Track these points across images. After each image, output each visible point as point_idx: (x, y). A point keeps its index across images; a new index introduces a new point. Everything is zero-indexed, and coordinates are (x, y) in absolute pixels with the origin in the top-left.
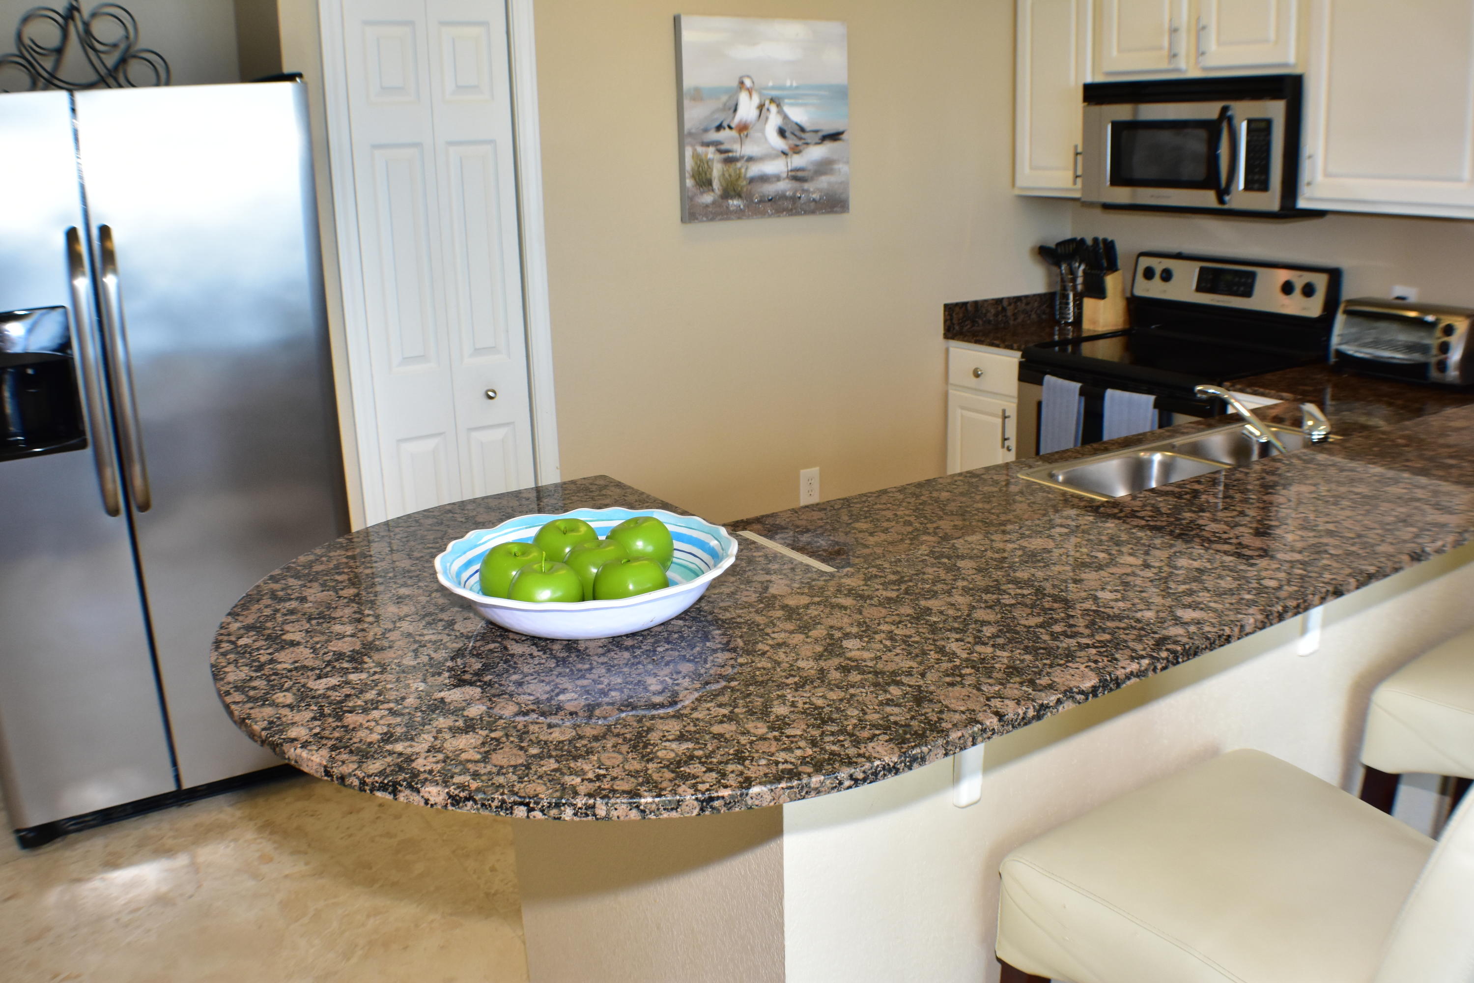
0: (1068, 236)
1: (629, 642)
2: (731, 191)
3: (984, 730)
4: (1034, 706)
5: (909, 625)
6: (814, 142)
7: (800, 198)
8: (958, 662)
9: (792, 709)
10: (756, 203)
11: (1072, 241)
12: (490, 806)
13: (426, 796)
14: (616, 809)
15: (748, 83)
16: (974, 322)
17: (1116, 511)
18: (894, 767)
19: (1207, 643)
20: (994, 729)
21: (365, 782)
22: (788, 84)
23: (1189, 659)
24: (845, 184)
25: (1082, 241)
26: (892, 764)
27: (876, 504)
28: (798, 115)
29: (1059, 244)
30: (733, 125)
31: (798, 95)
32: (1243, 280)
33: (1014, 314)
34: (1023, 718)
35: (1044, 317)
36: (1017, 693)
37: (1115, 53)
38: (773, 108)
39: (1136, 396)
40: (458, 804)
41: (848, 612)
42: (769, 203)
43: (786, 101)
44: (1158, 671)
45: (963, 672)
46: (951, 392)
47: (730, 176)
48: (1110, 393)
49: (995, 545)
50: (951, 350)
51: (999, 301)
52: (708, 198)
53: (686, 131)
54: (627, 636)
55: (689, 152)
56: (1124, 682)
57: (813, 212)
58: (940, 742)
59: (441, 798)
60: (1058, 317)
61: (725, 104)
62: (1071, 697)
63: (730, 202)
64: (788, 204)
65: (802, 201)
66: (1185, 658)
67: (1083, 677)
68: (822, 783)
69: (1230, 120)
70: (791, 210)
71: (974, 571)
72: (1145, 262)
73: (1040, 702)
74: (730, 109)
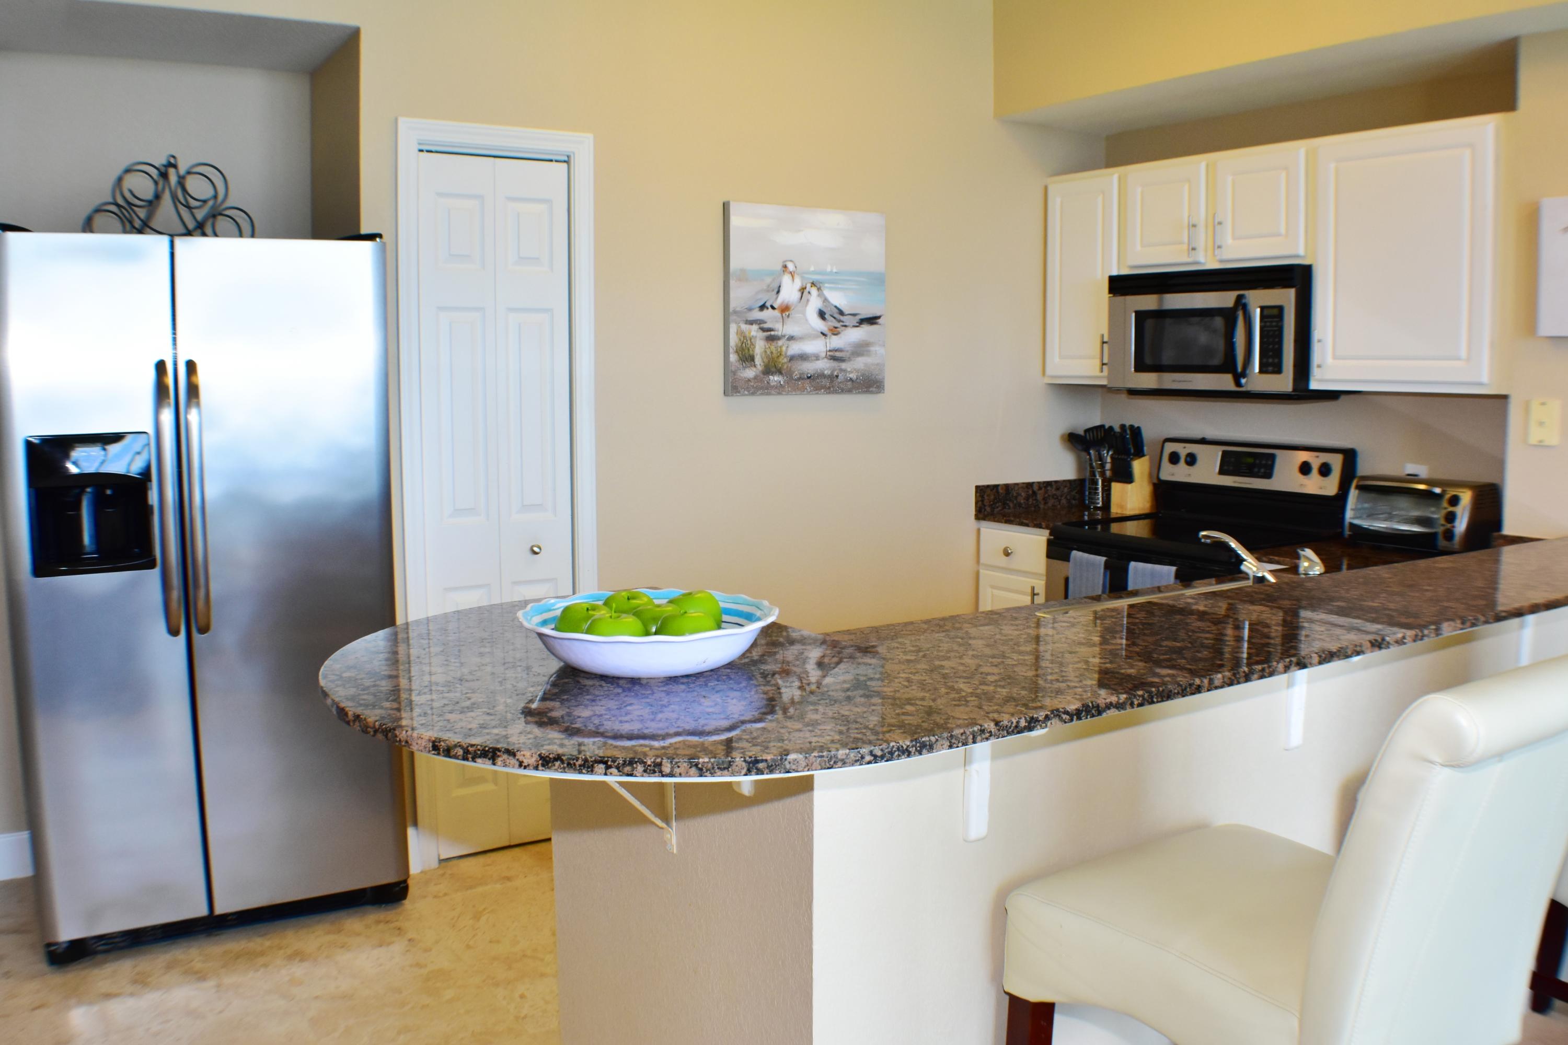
0: (1098, 423)
1: (685, 680)
2: (771, 368)
3: (982, 731)
4: (1025, 718)
5: (924, 674)
6: (852, 325)
7: (837, 376)
8: (964, 694)
9: (823, 716)
10: (796, 380)
11: (1102, 427)
12: (575, 764)
13: (521, 758)
14: (679, 767)
15: (791, 267)
16: (1005, 505)
17: (1114, 614)
18: (906, 749)
19: (1179, 689)
20: (991, 732)
21: (468, 751)
22: (829, 269)
23: (1162, 701)
24: (881, 366)
25: (1111, 428)
26: (905, 747)
27: (902, 631)
28: (837, 299)
29: (1087, 431)
30: (775, 306)
31: (837, 280)
32: (1264, 462)
33: (1044, 499)
34: (1016, 727)
35: (1074, 502)
36: (1012, 710)
37: (1139, 248)
38: (814, 291)
39: (1158, 567)
40: (548, 764)
41: (872, 666)
42: (808, 380)
43: (826, 285)
44: (1135, 706)
45: (968, 699)
46: (982, 572)
47: (772, 353)
48: (1133, 565)
49: (1003, 631)
50: (982, 530)
51: (1029, 485)
52: (750, 373)
53: (731, 310)
54: (683, 677)
55: (733, 328)
56: (1104, 711)
57: (850, 391)
58: (945, 735)
59: (534, 759)
60: (1087, 502)
61: (769, 286)
62: (1057, 715)
63: (771, 377)
64: (825, 382)
65: (839, 380)
66: (1159, 700)
67: (1069, 703)
68: (847, 755)
69: (1245, 307)
70: (829, 388)
71: (983, 646)
72: (1170, 448)
73: (1031, 715)
74: (773, 290)
